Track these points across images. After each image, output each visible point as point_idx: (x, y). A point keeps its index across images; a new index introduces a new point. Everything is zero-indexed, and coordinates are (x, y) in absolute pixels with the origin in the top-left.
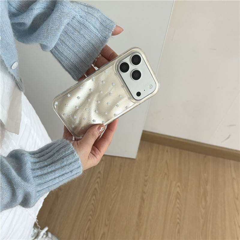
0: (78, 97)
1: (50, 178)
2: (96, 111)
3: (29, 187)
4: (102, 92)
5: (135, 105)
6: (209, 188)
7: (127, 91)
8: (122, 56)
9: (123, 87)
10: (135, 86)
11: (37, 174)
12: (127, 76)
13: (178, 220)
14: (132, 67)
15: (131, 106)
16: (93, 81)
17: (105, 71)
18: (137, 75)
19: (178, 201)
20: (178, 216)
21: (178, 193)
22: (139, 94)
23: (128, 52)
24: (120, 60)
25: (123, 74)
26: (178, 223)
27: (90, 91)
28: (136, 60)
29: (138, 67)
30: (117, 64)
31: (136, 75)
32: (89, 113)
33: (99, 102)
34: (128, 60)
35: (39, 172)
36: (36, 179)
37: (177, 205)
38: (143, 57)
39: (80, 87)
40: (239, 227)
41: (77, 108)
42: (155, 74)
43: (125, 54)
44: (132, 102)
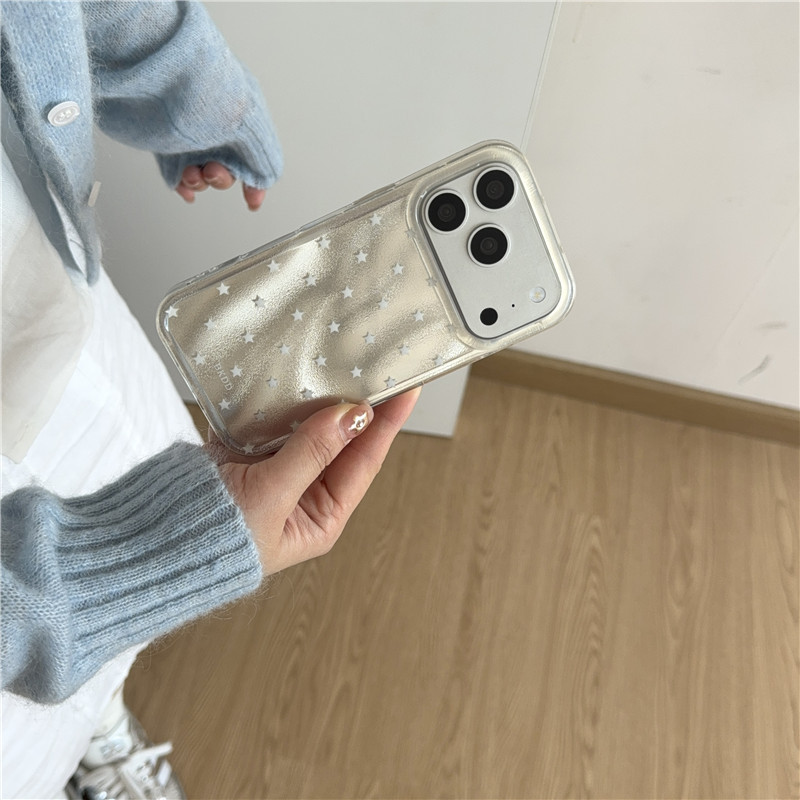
0: (258, 298)
1: (126, 585)
2: (317, 358)
3: (43, 607)
4: (348, 293)
5: (470, 354)
6: (697, 534)
7: (447, 301)
8: (443, 169)
9: (432, 282)
10: (478, 283)
11: (76, 568)
12: (453, 244)
13: (594, 644)
14: (476, 216)
15: (453, 355)
16: (320, 246)
17: (370, 214)
18: (491, 245)
19: (594, 578)
20: (594, 628)
21: (594, 551)
22: (489, 317)
23: (469, 157)
24: (433, 184)
25: (439, 237)
26: (595, 652)
27: (306, 282)
28: (496, 188)
29: (497, 218)
30: (422, 196)
31: (489, 247)
32: (292, 363)
33: (335, 327)
34: (463, 189)
35: (87, 562)
36: (75, 586)
37: (592, 593)
38: (524, 181)
39: (270, 263)
40: (798, 664)
41: (249, 338)
42: (560, 249)
43: (455, 163)
44: (461, 341)
